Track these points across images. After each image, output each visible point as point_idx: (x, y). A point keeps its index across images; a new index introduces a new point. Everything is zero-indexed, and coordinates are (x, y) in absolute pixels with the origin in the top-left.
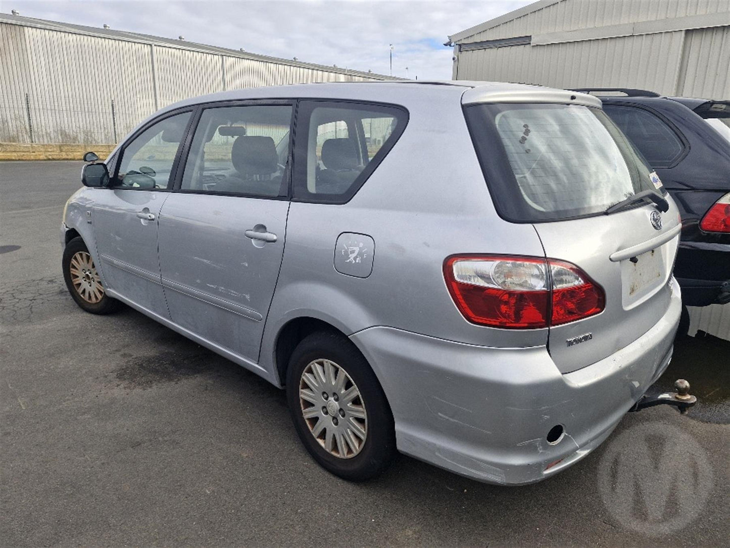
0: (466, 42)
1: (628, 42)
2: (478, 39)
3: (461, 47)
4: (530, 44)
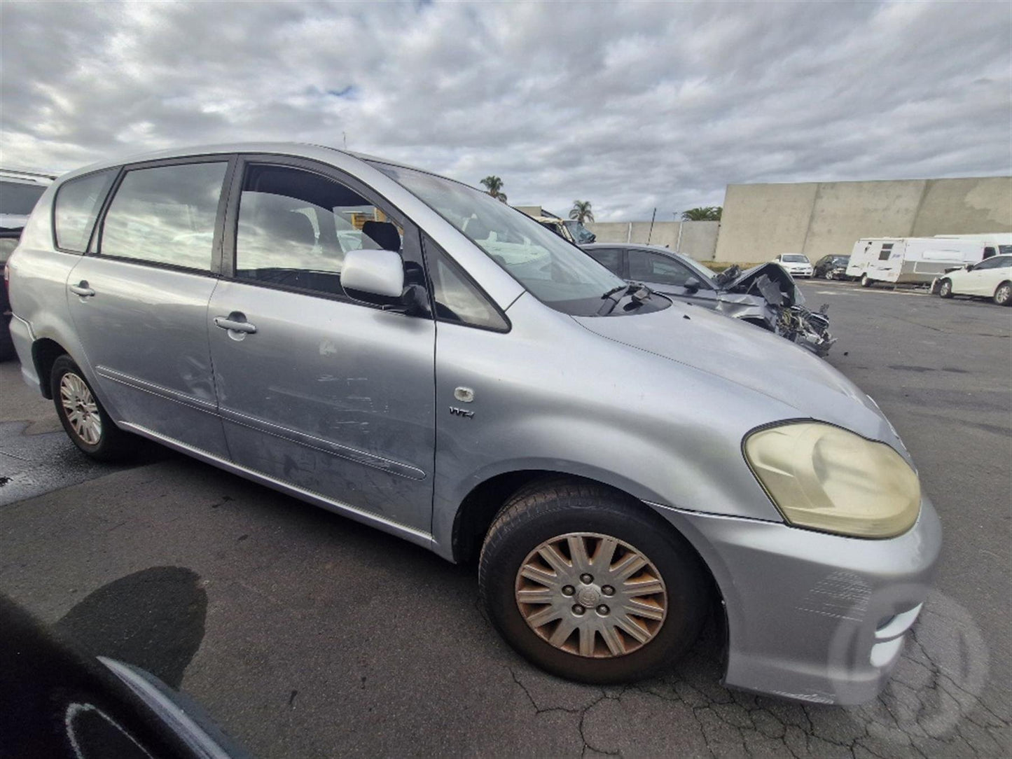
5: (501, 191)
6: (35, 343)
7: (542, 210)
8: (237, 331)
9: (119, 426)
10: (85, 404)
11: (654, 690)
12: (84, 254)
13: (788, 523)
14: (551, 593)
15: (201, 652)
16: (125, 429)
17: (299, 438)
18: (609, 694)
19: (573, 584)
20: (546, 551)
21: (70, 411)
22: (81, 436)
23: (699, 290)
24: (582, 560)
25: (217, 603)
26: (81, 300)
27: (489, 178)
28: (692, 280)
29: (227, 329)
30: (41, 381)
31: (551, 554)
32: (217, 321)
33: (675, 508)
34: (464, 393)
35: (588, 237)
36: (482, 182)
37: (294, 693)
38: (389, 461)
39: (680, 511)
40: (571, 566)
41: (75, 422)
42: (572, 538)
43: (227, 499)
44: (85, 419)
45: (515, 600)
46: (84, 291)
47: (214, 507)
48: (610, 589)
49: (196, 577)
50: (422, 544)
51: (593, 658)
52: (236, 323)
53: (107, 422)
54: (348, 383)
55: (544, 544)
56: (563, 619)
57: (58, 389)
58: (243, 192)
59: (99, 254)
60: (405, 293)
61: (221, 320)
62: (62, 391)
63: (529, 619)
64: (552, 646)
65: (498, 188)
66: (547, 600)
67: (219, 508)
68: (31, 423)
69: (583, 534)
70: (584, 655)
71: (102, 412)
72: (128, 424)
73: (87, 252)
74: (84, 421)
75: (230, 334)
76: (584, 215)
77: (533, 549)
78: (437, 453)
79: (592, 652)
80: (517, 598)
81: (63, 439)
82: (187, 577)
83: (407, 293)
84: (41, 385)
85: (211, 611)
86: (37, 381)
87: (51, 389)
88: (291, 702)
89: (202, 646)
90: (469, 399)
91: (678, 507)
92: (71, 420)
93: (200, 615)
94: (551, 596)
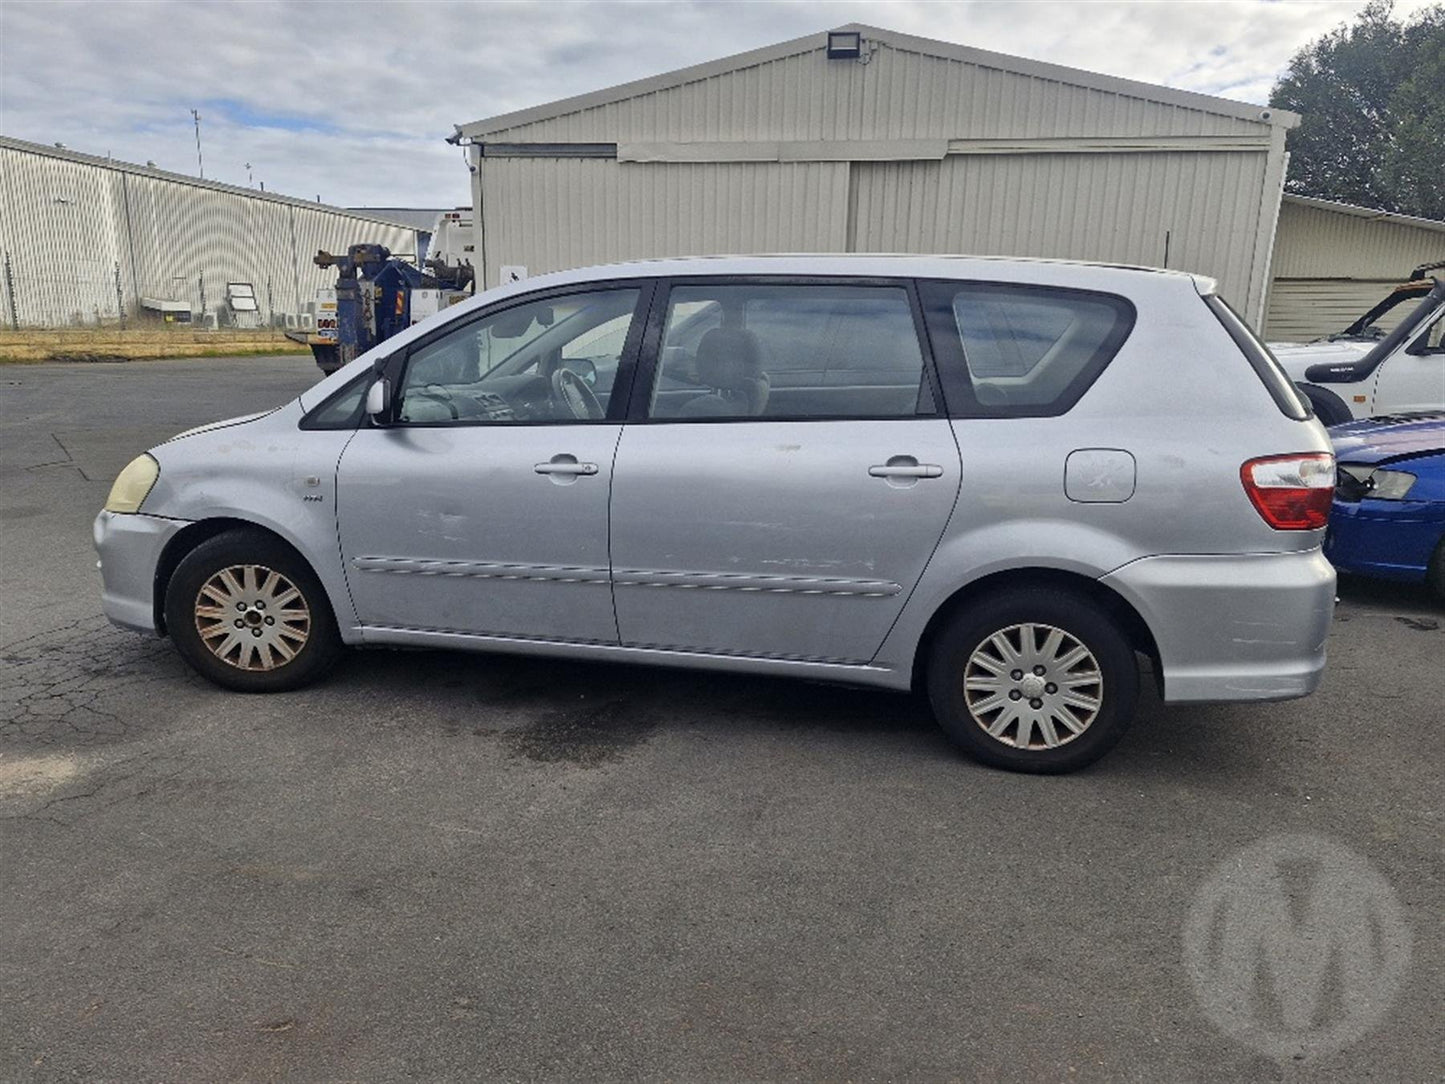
0: (492, 140)
1: (773, 171)
2: (515, 138)
3: (483, 149)
4: (615, 157)
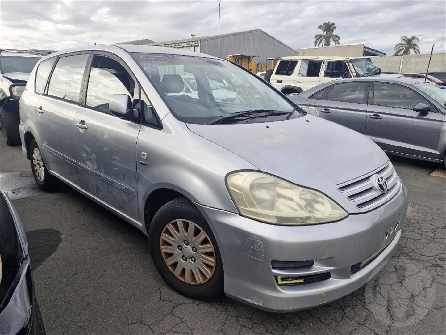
5: (335, 33)
6: (25, 134)
7: (365, 47)
8: (82, 128)
9: (50, 172)
10: (40, 162)
11: (217, 306)
12: (42, 95)
13: (240, 215)
14: (173, 249)
15: (53, 255)
16: (52, 173)
17: (99, 176)
18: (195, 302)
19: (181, 245)
20: (170, 227)
21: (35, 165)
22: (38, 177)
23: (430, 113)
24: (183, 233)
25: (64, 243)
26: (40, 115)
27: (325, 24)
28: (422, 105)
29: (79, 127)
30: (27, 151)
31: (172, 229)
32: (76, 124)
33: (200, 204)
34: (144, 155)
35: (374, 70)
36: (319, 27)
37: (76, 273)
38: (125, 186)
39: (202, 206)
40: (179, 235)
41: (36, 170)
42: (178, 222)
43: (84, 210)
44: (40, 169)
45: (161, 251)
46: (41, 111)
47: (78, 212)
48: (194, 249)
49: (61, 234)
50: (137, 227)
51: (191, 284)
52: (82, 125)
53: (46, 171)
54: (112, 151)
55: (169, 224)
56: (178, 262)
57: (32, 155)
58: (92, 68)
59: (47, 95)
60: (127, 112)
61: (78, 124)
62: (33, 156)
63: (166, 261)
64: (174, 275)
65: (333, 31)
66: (172, 252)
67: (80, 213)
68: (24, 172)
69: (182, 220)
70: (187, 282)
71: (44, 166)
72: (53, 171)
73: (44, 95)
74: (39, 170)
75: (80, 130)
76: (410, 47)
77: (165, 226)
78: (138, 182)
79: (190, 281)
80: (161, 250)
81: (33, 180)
82: (58, 233)
83: (128, 113)
84: (27, 153)
85: (61, 245)
86: (26, 152)
87: (30, 155)
88: (74, 275)
89: (53, 254)
90: (145, 157)
91: (201, 204)
92: (35, 170)
93: (57, 245)
94: (173, 250)
